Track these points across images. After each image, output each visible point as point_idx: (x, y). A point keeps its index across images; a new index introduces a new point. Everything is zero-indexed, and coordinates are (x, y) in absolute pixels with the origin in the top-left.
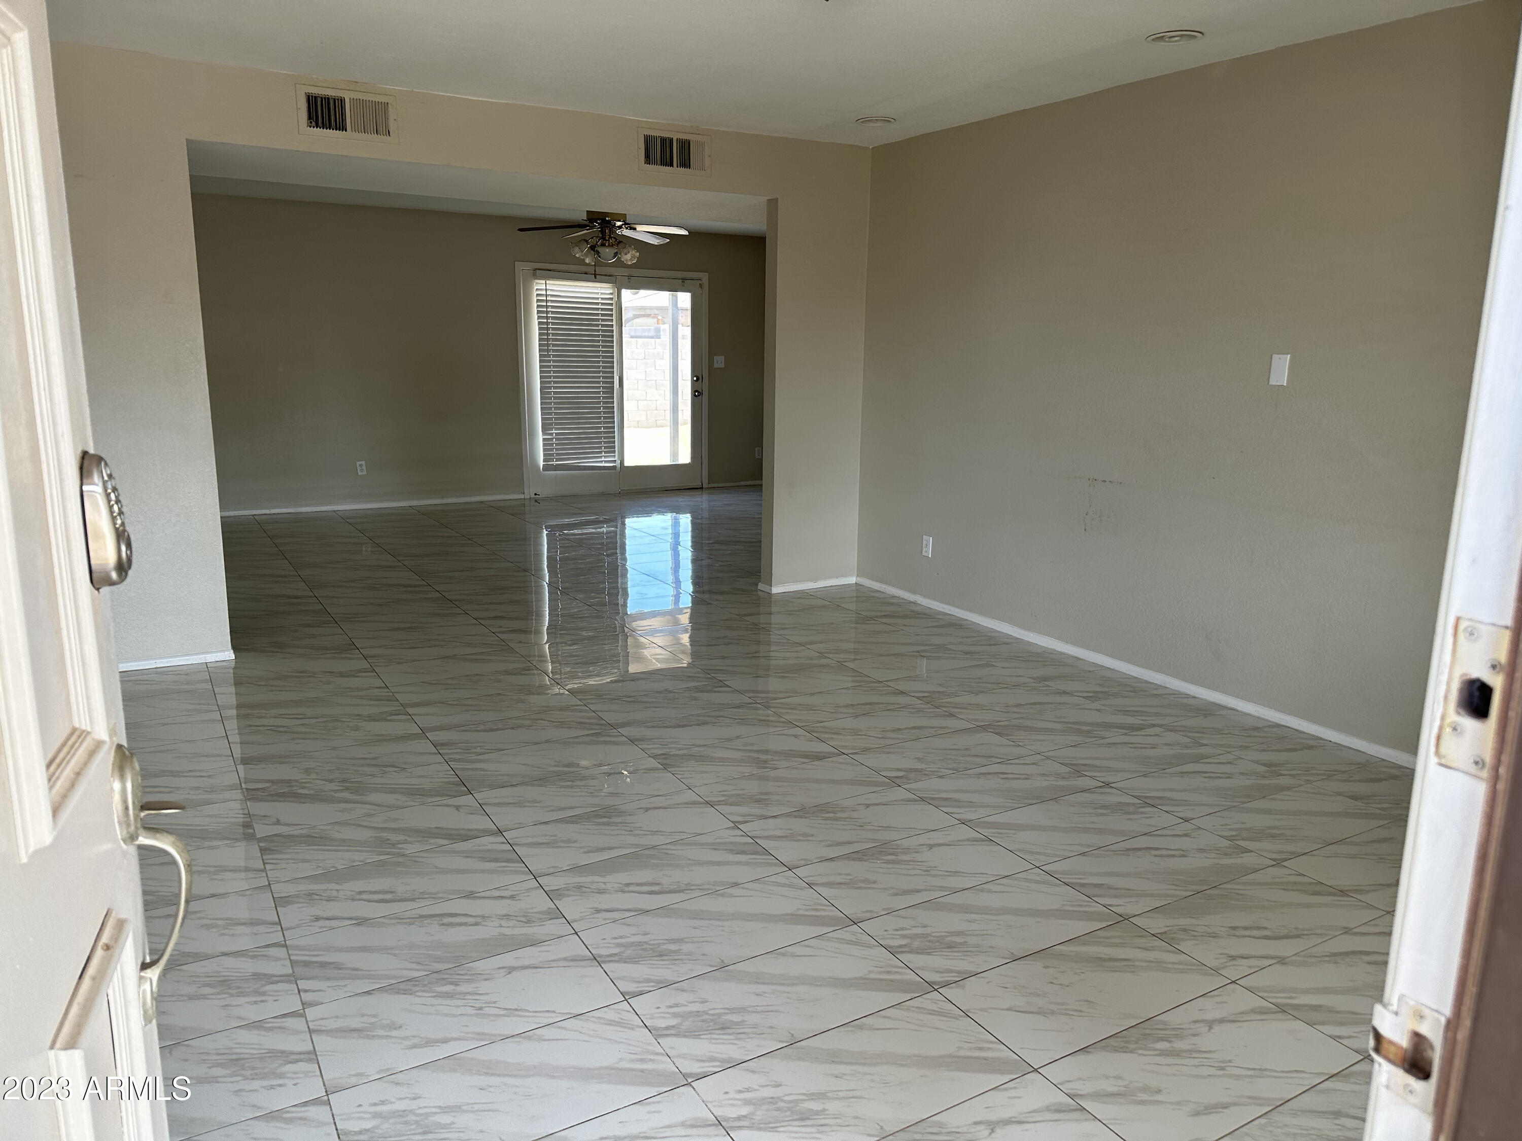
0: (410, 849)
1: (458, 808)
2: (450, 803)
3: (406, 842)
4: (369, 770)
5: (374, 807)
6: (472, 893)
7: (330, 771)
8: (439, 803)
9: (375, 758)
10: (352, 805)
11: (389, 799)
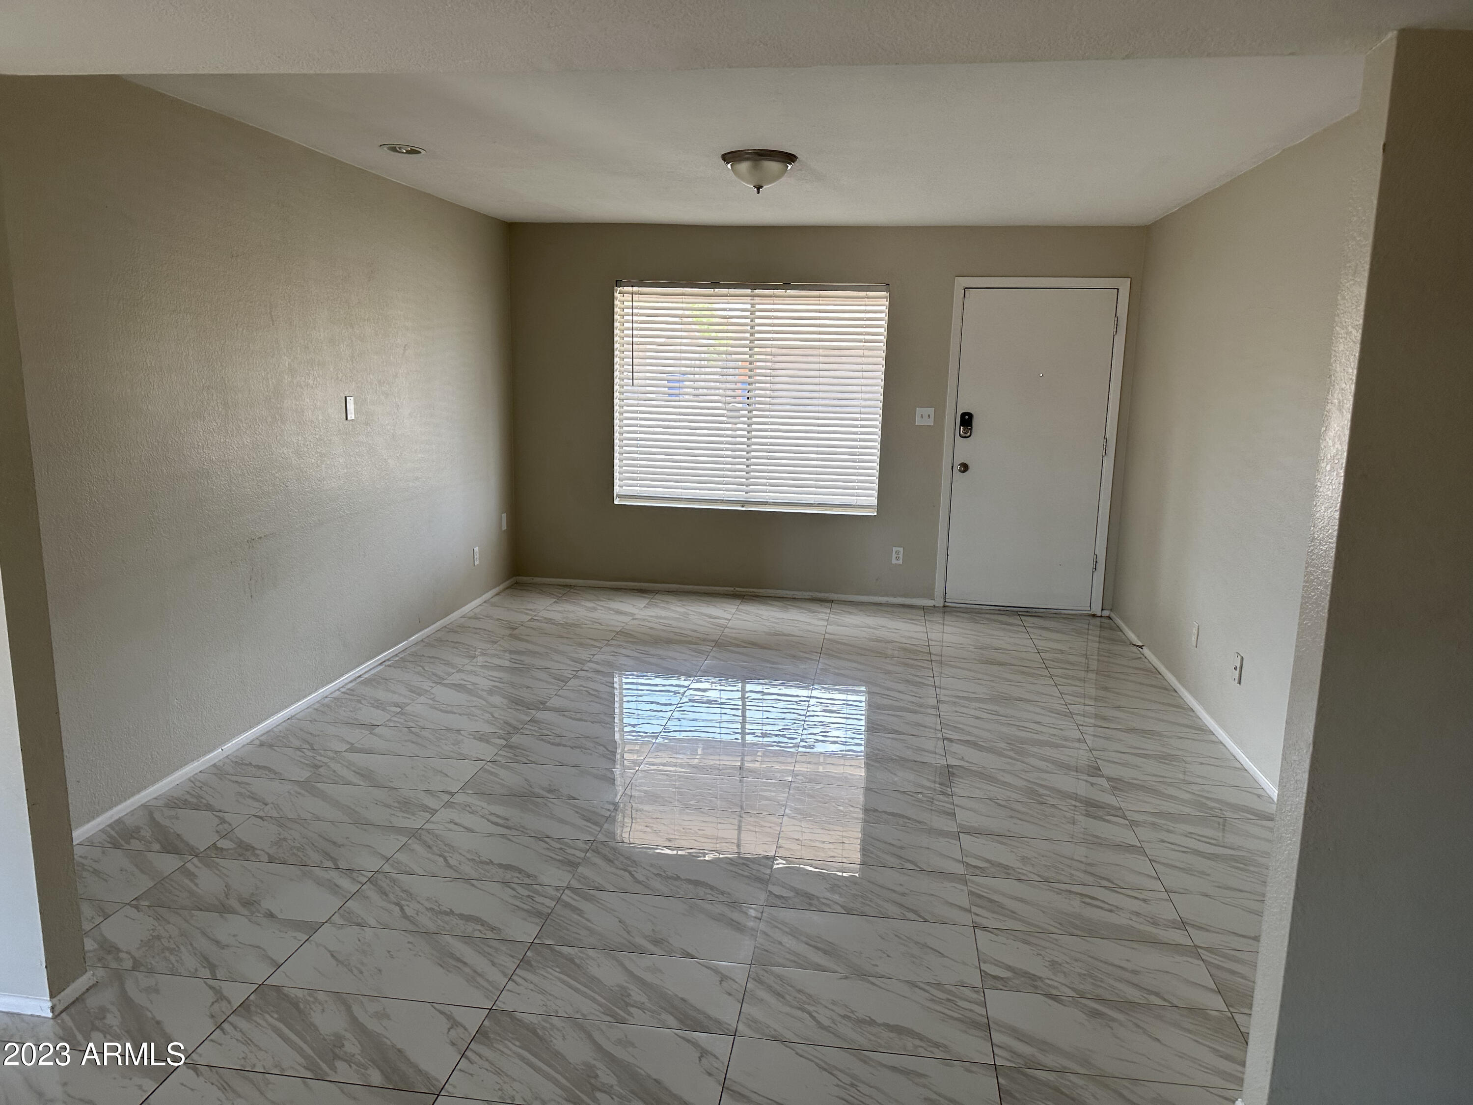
0: (1003, 745)
1: (962, 759)
2: (966, 763)
3: (1004, 749)
4: (1019, 807)
5: (1020, 775)
6: (976, 718)
7: (1054, 817)
8: (973, 765)
9: (1011, 817)
10: (1037, 781)
11: (1008, 778)
